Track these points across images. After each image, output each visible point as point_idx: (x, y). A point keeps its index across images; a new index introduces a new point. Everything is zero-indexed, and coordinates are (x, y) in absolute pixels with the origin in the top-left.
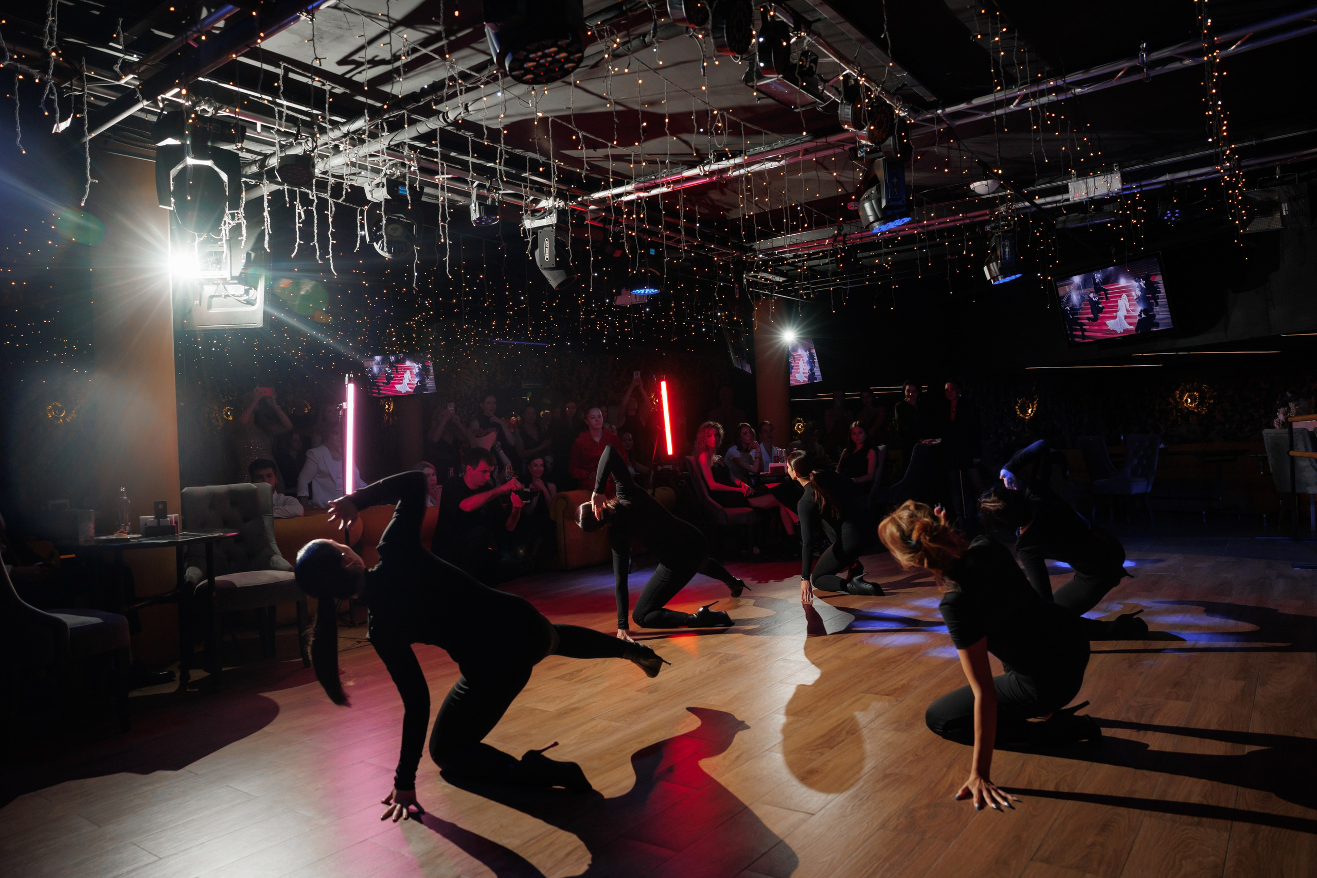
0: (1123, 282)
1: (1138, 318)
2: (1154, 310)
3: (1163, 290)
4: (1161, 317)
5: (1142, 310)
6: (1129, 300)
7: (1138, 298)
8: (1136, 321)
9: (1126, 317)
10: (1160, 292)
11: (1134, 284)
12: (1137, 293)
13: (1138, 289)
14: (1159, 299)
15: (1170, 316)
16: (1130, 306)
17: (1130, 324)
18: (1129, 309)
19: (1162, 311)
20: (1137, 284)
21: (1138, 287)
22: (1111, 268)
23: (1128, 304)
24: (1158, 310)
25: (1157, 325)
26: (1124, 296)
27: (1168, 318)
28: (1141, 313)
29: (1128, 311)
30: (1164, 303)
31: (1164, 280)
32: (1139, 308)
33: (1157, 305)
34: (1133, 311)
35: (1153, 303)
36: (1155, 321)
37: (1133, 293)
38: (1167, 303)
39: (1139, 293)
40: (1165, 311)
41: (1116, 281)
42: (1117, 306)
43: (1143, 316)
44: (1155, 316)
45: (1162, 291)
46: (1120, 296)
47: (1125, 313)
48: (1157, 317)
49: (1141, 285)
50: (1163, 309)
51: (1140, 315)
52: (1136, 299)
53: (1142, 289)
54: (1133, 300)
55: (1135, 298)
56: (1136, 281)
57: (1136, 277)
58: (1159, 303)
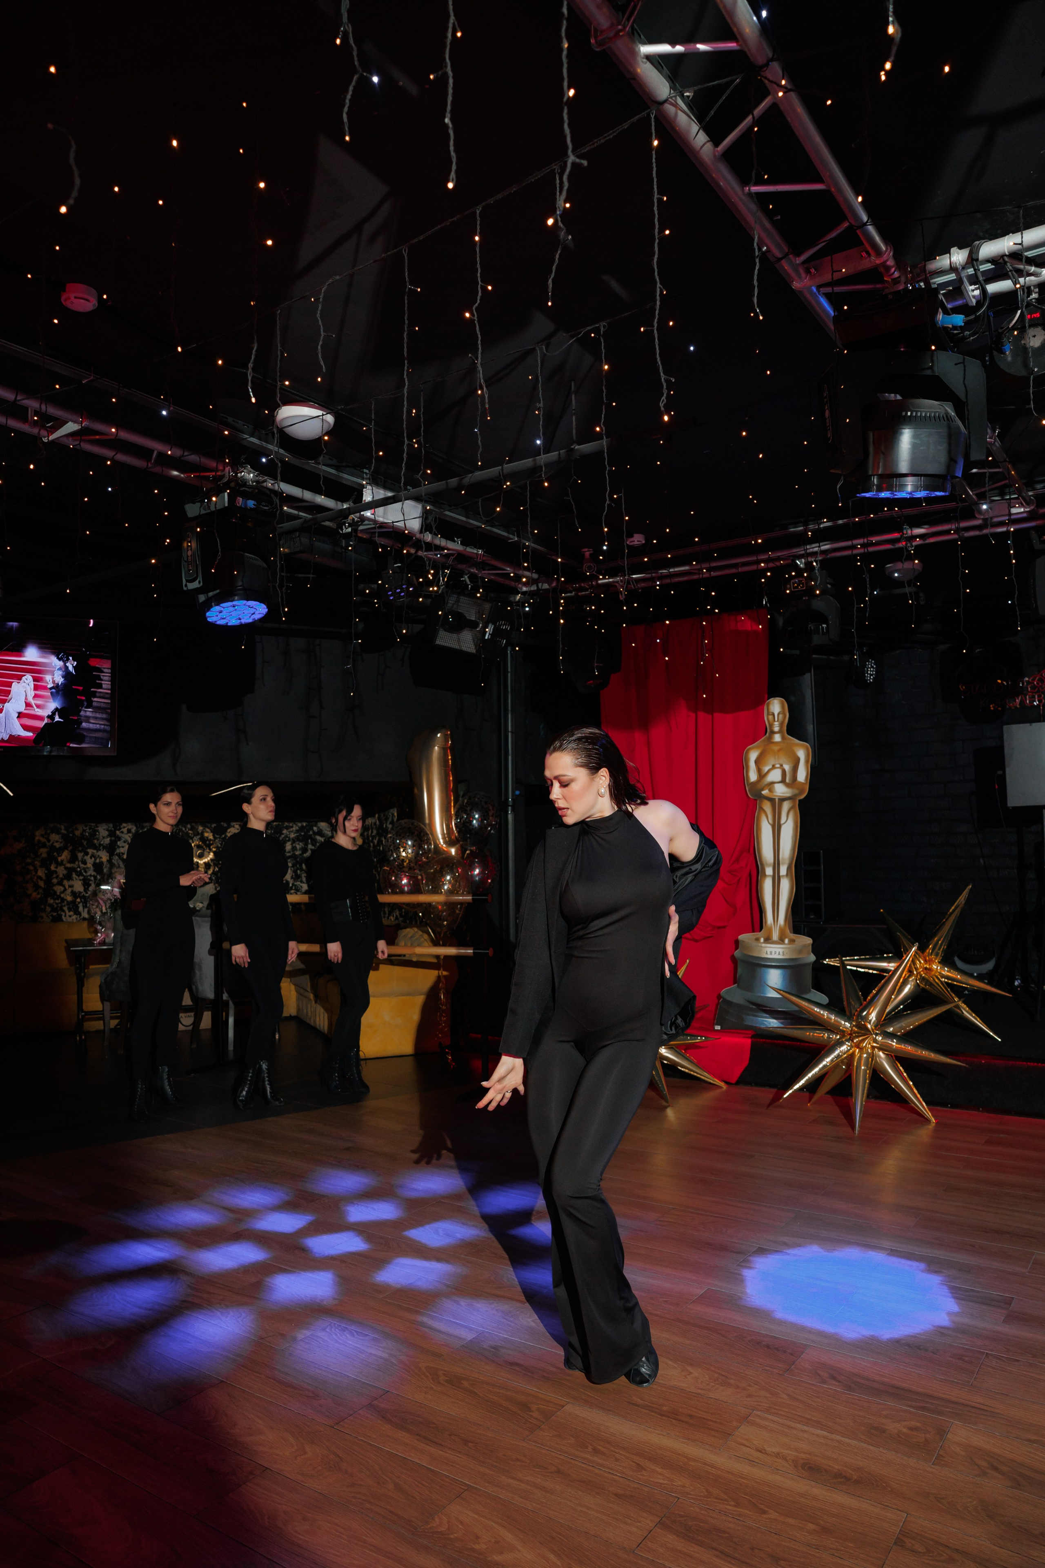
0: (32, 654)
1: (46, 721)
2: (82, 713)
3: (106, 684)
4: (91, 726)
5: (57, 709)
6: (36, 688)
7: (56, 687)
8: (41, 724)
9: (20, 715)
10: (100, 686)
11: (54, 661)
12: (55, 677)
13: (60, 673)
14: (95, 697)
15: (108, 728)
16: (36, 696)
17: (26, 728)
18: (33, 702)
19: (96, 718)
20: (61, 663)
21: (60, 669)
22: (15, 624)
23: (31, 693)
24: (88, 714)
25: (81, 739)
26: (28, 678)
27: (104, 731)
28: (53, 713)
29: (28, 705)
30: (103, 705)
31: (113, 669)
32: (53, 705)
33: (90, 705)
34: (38, 706)
35: (82, 701)
36: (78, 731)
37: (48, 678)
38: (109, 706)
39: (60, 680)
40: (102, 719)
41: (19, 649)
42: (9, 692)
43: (57, 719)
44: (82, 723)
45: (104, 686)
46: (19, 678)
47: (22, 708)
48: (84, 725)
49: (67, 668)
50: (98, 715)
51: (51, 717)
52: (51, 689)
53: (67, 675)
54: (45, 688)
55: (50, 685)
56: (60, 659)
57: (60, 652)
58: (95, 704)
